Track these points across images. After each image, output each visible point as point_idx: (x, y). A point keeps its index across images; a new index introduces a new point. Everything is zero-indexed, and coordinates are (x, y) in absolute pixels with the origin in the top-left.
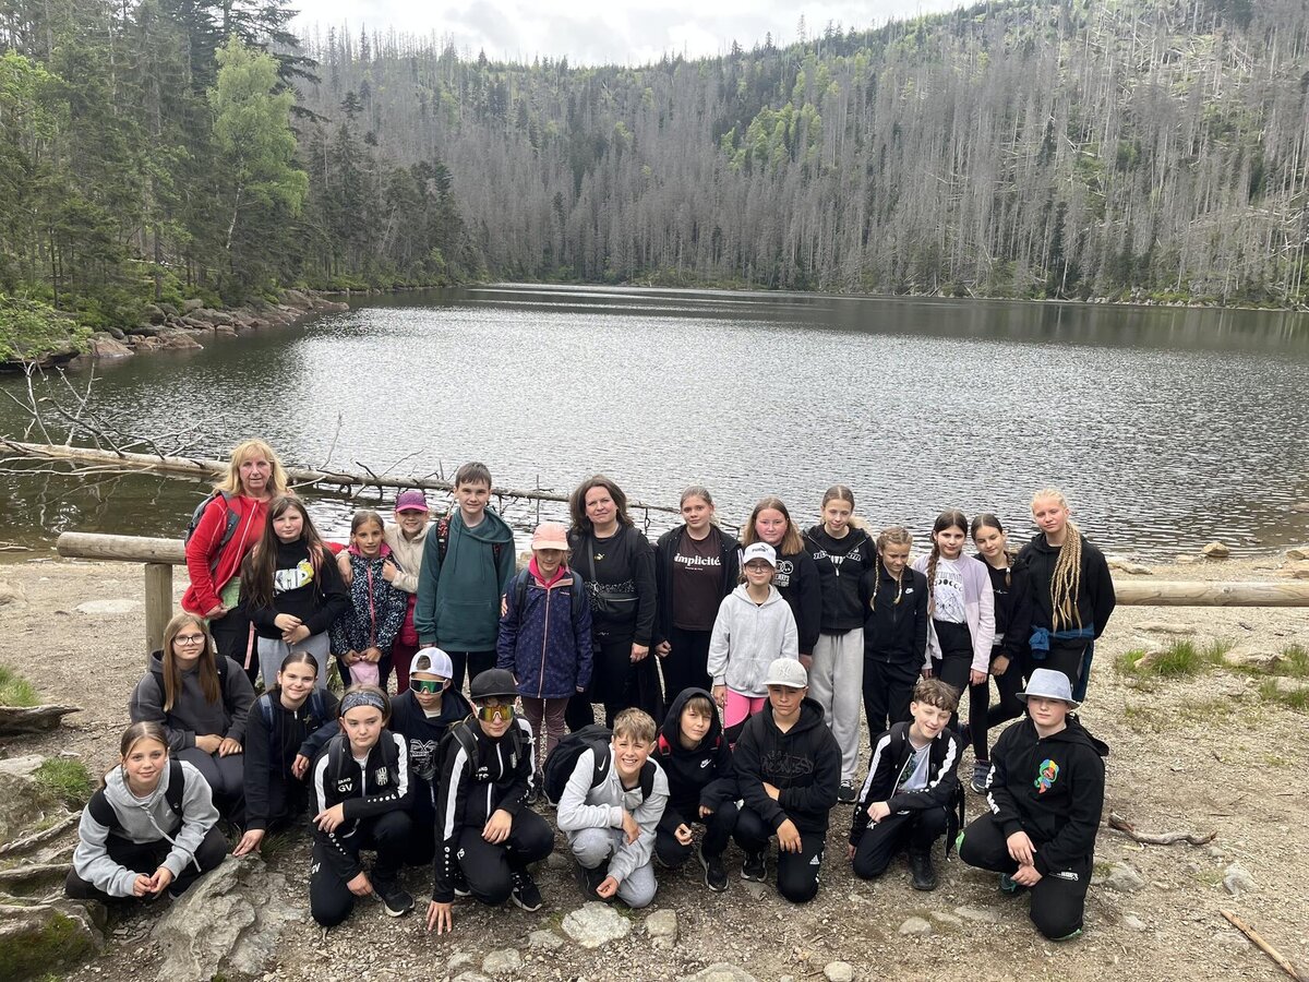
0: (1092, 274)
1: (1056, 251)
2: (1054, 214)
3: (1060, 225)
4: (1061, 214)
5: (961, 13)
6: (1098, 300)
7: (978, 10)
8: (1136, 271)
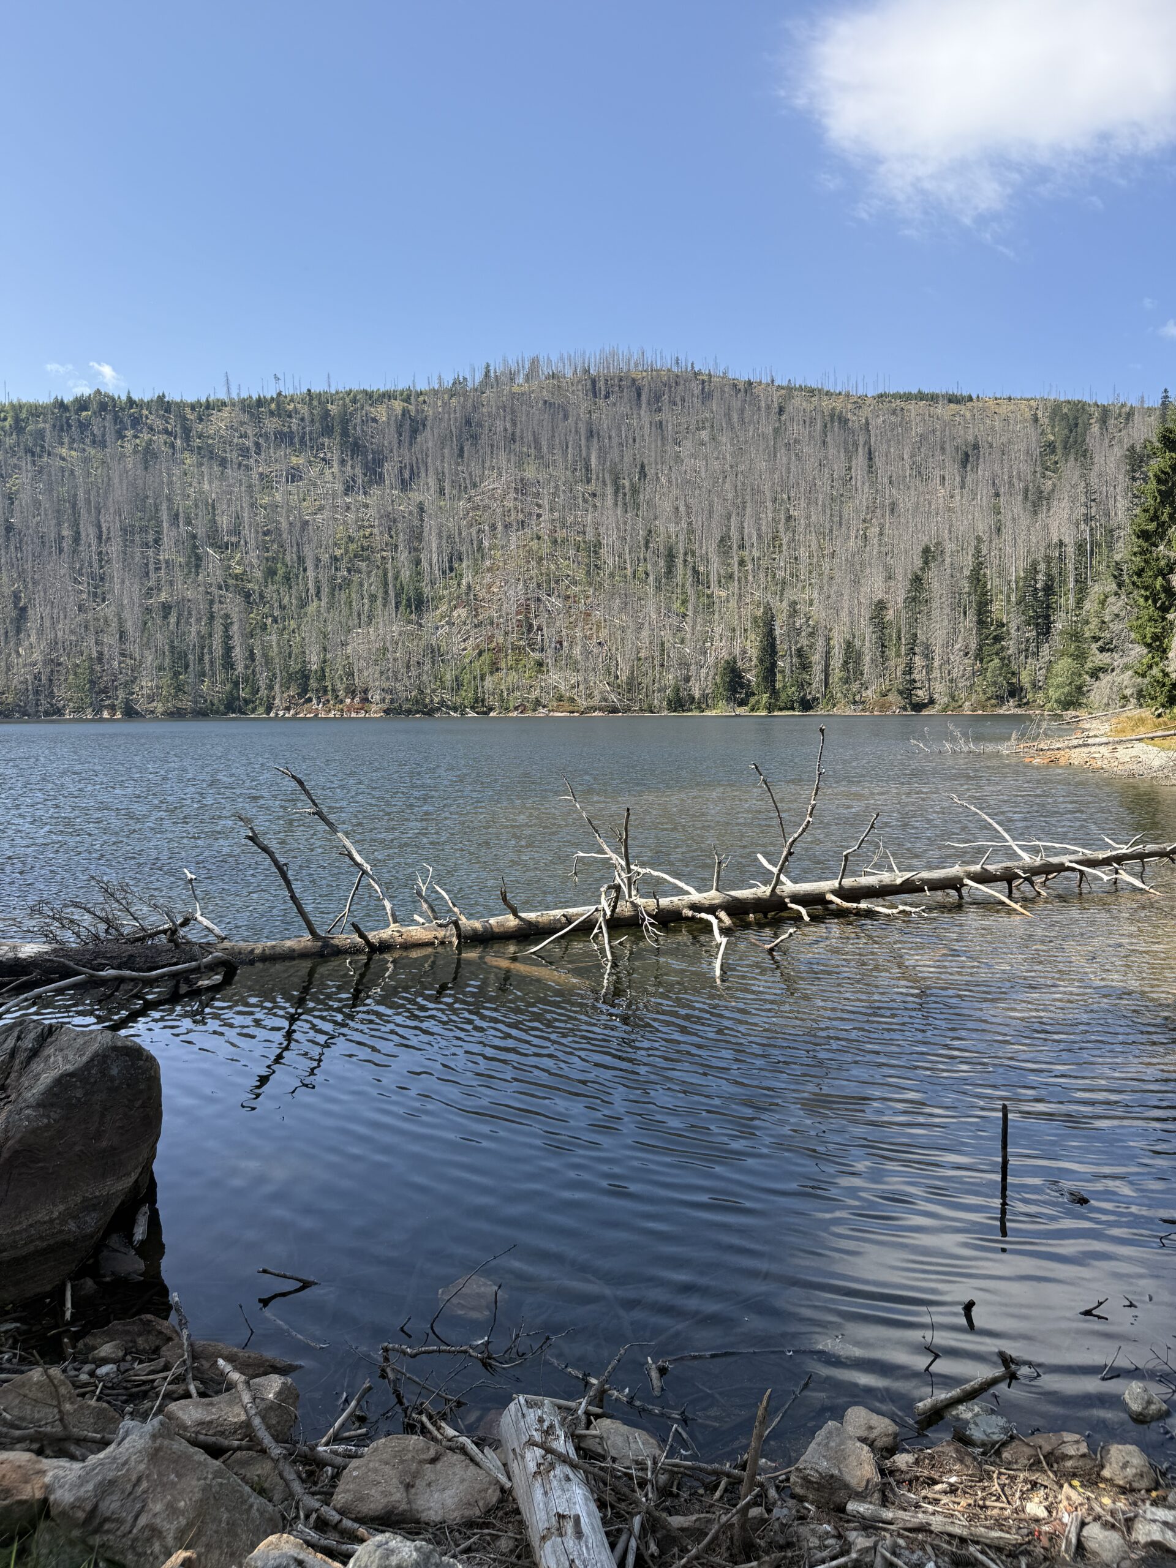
0: (270, 688)
1: (228, 664)
2: (218, 624)
3: (228, 637)
4: (227, 627)
5: (61, 405)
6: (281, 713)
7: (82, 404)
8: (313, 684)
